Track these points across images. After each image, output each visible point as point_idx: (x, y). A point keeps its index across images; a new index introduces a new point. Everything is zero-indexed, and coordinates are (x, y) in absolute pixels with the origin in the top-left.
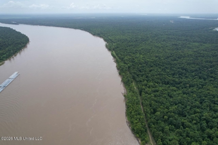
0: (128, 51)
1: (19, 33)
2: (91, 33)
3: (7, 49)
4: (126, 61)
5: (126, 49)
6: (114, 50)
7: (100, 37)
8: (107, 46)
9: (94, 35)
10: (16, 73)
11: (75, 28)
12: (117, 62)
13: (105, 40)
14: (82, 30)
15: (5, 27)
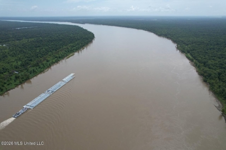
0: (211, 55)
1: (86, 30)
2: (157, 34)
3: (76, 43)
4: (211, 66)
5: (207, 53)
6: (188, 52)
7: (168, 38)
8: (178, 48)
9: (160, 35)
10: (72, 74)
11: (138, 28)
12: (196, 65)
13: (174, 42)
14: (145, 30)
15: (74, 26)
